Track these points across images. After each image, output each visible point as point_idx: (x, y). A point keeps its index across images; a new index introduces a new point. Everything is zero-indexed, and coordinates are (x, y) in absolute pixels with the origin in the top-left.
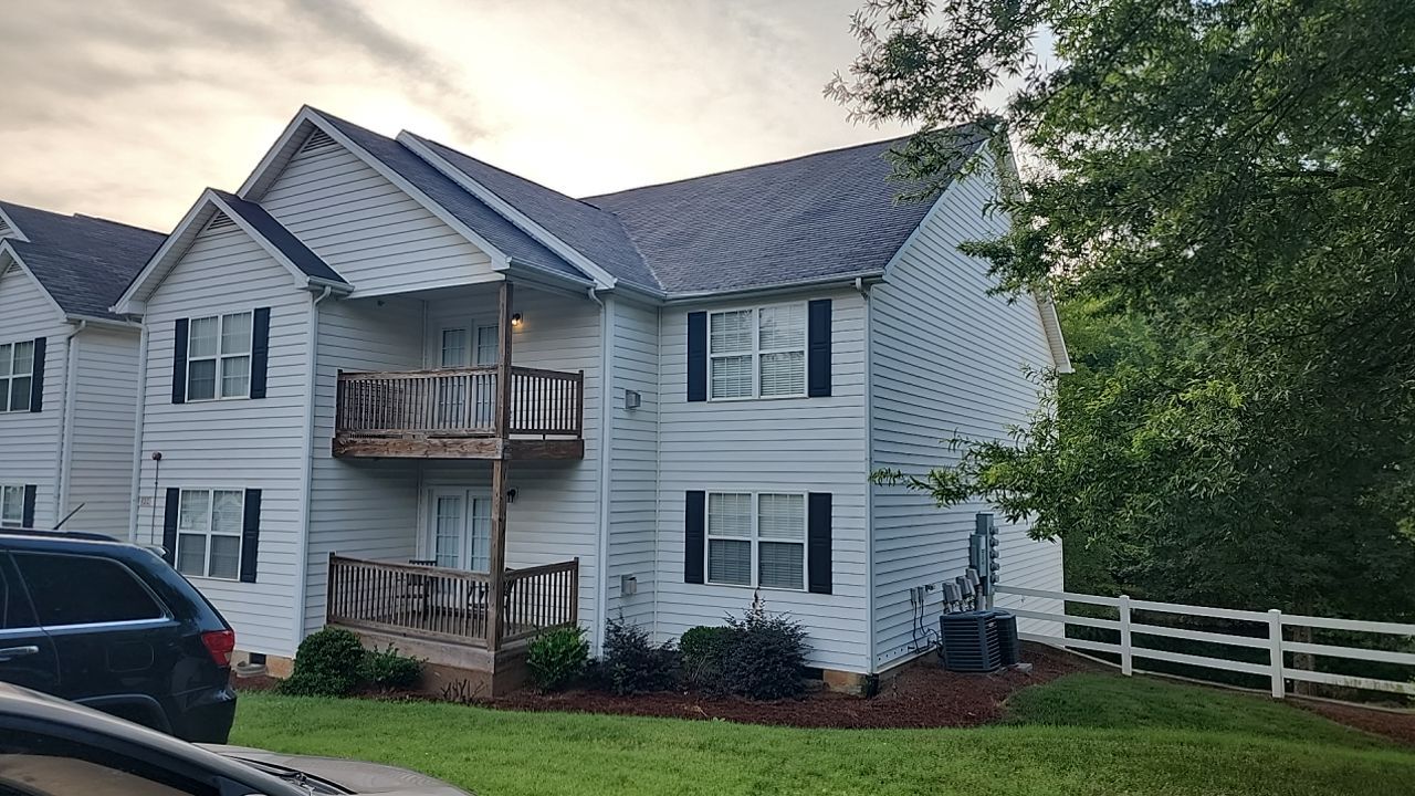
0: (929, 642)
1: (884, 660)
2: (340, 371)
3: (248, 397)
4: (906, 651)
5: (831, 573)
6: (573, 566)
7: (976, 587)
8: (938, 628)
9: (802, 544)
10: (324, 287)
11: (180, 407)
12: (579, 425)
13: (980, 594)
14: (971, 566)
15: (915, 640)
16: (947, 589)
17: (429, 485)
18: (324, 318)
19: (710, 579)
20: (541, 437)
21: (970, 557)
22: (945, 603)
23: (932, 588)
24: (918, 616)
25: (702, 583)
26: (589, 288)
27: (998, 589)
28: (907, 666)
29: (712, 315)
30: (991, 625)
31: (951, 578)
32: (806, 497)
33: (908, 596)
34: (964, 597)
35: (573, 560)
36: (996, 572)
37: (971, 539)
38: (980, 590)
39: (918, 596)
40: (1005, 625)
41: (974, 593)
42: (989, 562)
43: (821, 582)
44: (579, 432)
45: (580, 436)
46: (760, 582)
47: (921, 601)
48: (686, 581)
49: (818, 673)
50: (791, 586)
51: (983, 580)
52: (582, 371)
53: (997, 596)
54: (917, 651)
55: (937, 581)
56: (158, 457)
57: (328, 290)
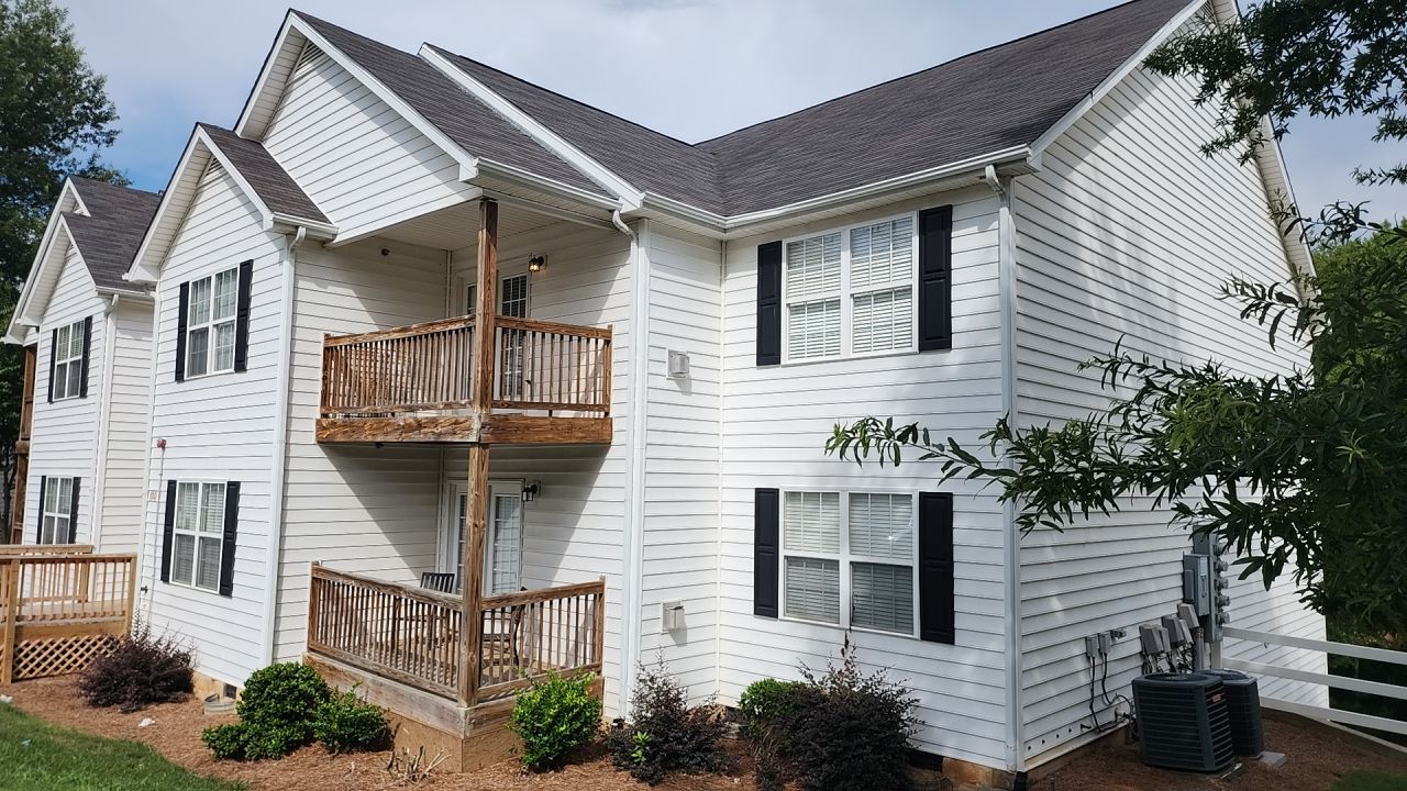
0: (1116, 715)
1: (1037, 748)
2: (326, 335)
3: (232, 370)
4: (1077, 731)
5: (952, 612)
6: (596, 590)
7: (1193, 631)
8: (1129, 693)
9: (911, 568)
10: (297, 227)
11: (182, 386)
12: (606, 397)
13: (1201, 641)
14: (1184, 600)
15: (1093, 714)
16: (1146, 635)
17: (451, 478)
18: (303, 269)
19: (787, 611)
20: (545, 413)
21: (1183, 587)
22: (1143, 654)
23: (1121, 635)
24: (1099, 676)
25: (775, 615)
26: (612, 211)
27: (1229, 633)
28: (1076, 755)
29: (789, 245)
30: (1217, 698)
31: (1153, 617)
32: (915, 500)
33: (1079, 649)
34: (1175, 645)
35: (598, 580)
36: (1225, 609)
37: (1185, 561)
38: (1201, 634)
39: (1097, 649)
40: (1239, 695)
41: (1190, 639)
42: (1214, 594)
43: (939, 626)
44: (605, 407)
45: (607, 414)
46: (853, 621)
47: (1103, 654)
48: (755, 613)
49: (935, 761)
50: (897, 627)
51: (1204, 620)
52: (610, 326)
53: (1226, 641)
54: (1098, 729)
55: (1130, 624)
56: (162, 445)
57: (302, 232)
